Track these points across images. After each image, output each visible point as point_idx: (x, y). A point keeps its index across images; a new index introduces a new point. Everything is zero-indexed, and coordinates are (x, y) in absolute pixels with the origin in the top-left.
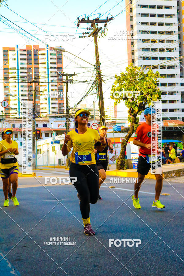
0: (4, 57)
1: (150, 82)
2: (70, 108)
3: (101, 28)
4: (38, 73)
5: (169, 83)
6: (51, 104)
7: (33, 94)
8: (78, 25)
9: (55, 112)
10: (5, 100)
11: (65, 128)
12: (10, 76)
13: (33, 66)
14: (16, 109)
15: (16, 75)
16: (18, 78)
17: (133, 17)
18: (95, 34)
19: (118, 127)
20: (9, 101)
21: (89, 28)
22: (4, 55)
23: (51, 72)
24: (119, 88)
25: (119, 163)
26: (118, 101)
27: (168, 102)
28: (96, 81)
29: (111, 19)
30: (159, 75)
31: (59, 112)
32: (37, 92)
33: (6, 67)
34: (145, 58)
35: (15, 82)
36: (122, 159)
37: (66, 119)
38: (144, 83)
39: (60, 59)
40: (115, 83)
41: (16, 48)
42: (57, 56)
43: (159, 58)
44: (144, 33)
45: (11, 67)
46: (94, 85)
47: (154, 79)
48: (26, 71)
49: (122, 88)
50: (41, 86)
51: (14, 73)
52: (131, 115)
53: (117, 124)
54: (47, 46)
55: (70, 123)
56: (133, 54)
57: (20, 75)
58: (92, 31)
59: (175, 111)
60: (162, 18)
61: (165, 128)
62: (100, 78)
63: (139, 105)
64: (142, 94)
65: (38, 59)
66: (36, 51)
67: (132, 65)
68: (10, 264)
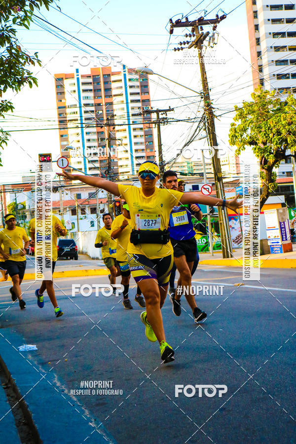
0: (57, 90)
1: (292, 114)
2: (166, 163)
3: (208, 33)
4: (112, 110)
6: (134, 158)
7: (106, 145)
8: (171, 32)
10: (63, 157)
12: (68, 119)
13: (103, 101)
14: (81, 169)
15: (77, 116)
16: (81, 120)
17: (258, 13)
18: (199, 43)
20: (69, 157)
21: (188, 34)
22: (57, 86)
23: (133, 108)
24: (242, 126)
26: (242, 148)
28: (204, 119)
29: (223, 17)
32: (112, 141)
33: (61, 105)
34: (280, 77)
35: (77, 127)
38: (282, 116)
39: (144, 87)
40: (236, 119)
41: (75, 74)
42: (141, 82)
44: (276, 36)
45: (69, 105)
46: (202, 124)
48: (93, 108)
49: (247, 126)
50: (118, 131)
51: (74, 113)
52: (263, 168)
53: (241, 185)
54: (124, 66)
56: (261, 71)
57: (85, 116)
58: (193, 39)
62: (211, 113)
63: (276, 152)
64: (279, 133)
65: (110, 89)
66: (106, 76)
67: (261, 88)
68: (87, 412)
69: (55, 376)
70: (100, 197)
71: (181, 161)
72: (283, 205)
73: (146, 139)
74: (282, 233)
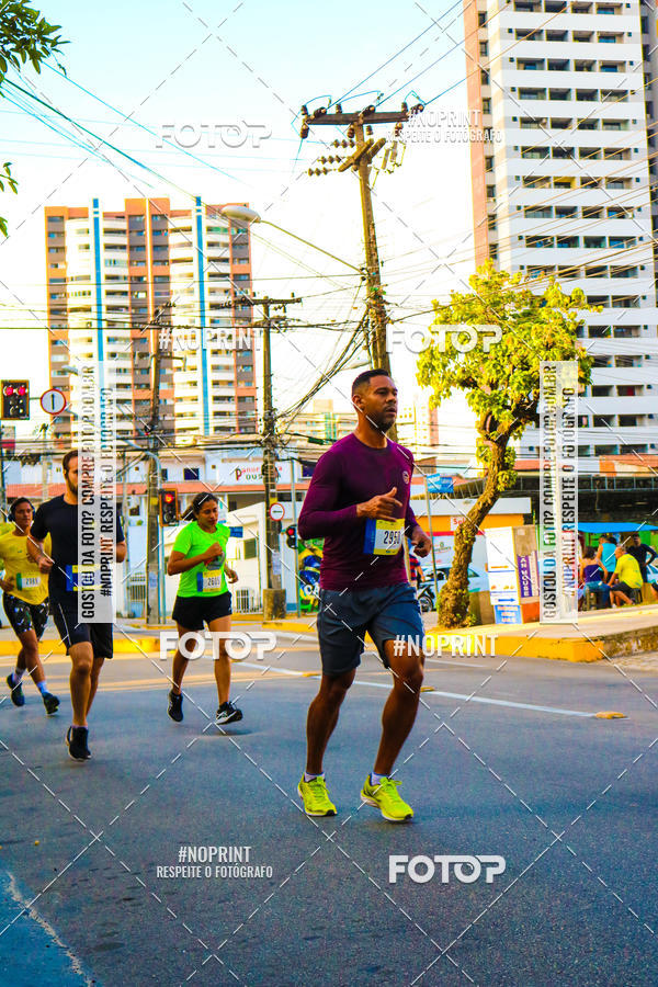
0: (48, 242)
1: (554, 324)
2: (278, 414)
3: (382, 143)
4: (168, 294)
5: (617, 327)
6: (210, 399)
7: (149, 367)
8: (305, 134)
9: (227, 429)
11: (260, 482)
12: (69, 307)
13: (149, 271)
15: (91, 301)
16: (99, 312)
17: (493, 102)
18: (362, 161)
19: (445, 481)
20: (68, 390)
21: (340, 141)
22: (50, 234)
23: (212, 291)
25: (449, 604)
26: (445, 392)
27: (615, 391)
28: (367, 324)
29: (418, 109)
30: (584, 301)
31: (240, 428)
32: (163, 360)
33: (56, 274)
34: (535, 241)
35: (89, 327)
36: (457, 589)
37: (266, 453)
38: (533, 328)
39: (240, 247)
41: (91, 210)
42: (233, 236)
43: (581, 241)
44: (529, 154)
45: (74, 276)
46: (361, 335)
47: (565, 316)
51: (84, 294)
52: (488, 438)
53: (439, 471)
54: (198, 201)
55: (278, 464)
56: (493, 227)
57: (107, 301)
58: (351, 152)
59: (638, 421)
60: (590, 102)
61: (606, 482)
62: (381, 313)
63: (517, 405)
64: (525, 365)
65: (166, 247)
66: (159, 218)
67: (491, 266)
68: (76, 963)
69: (11, 877)
70: (132, 481)
71: (311, 412)
72: (528, 519)
73: (237, 359)
74: (521, 581)
